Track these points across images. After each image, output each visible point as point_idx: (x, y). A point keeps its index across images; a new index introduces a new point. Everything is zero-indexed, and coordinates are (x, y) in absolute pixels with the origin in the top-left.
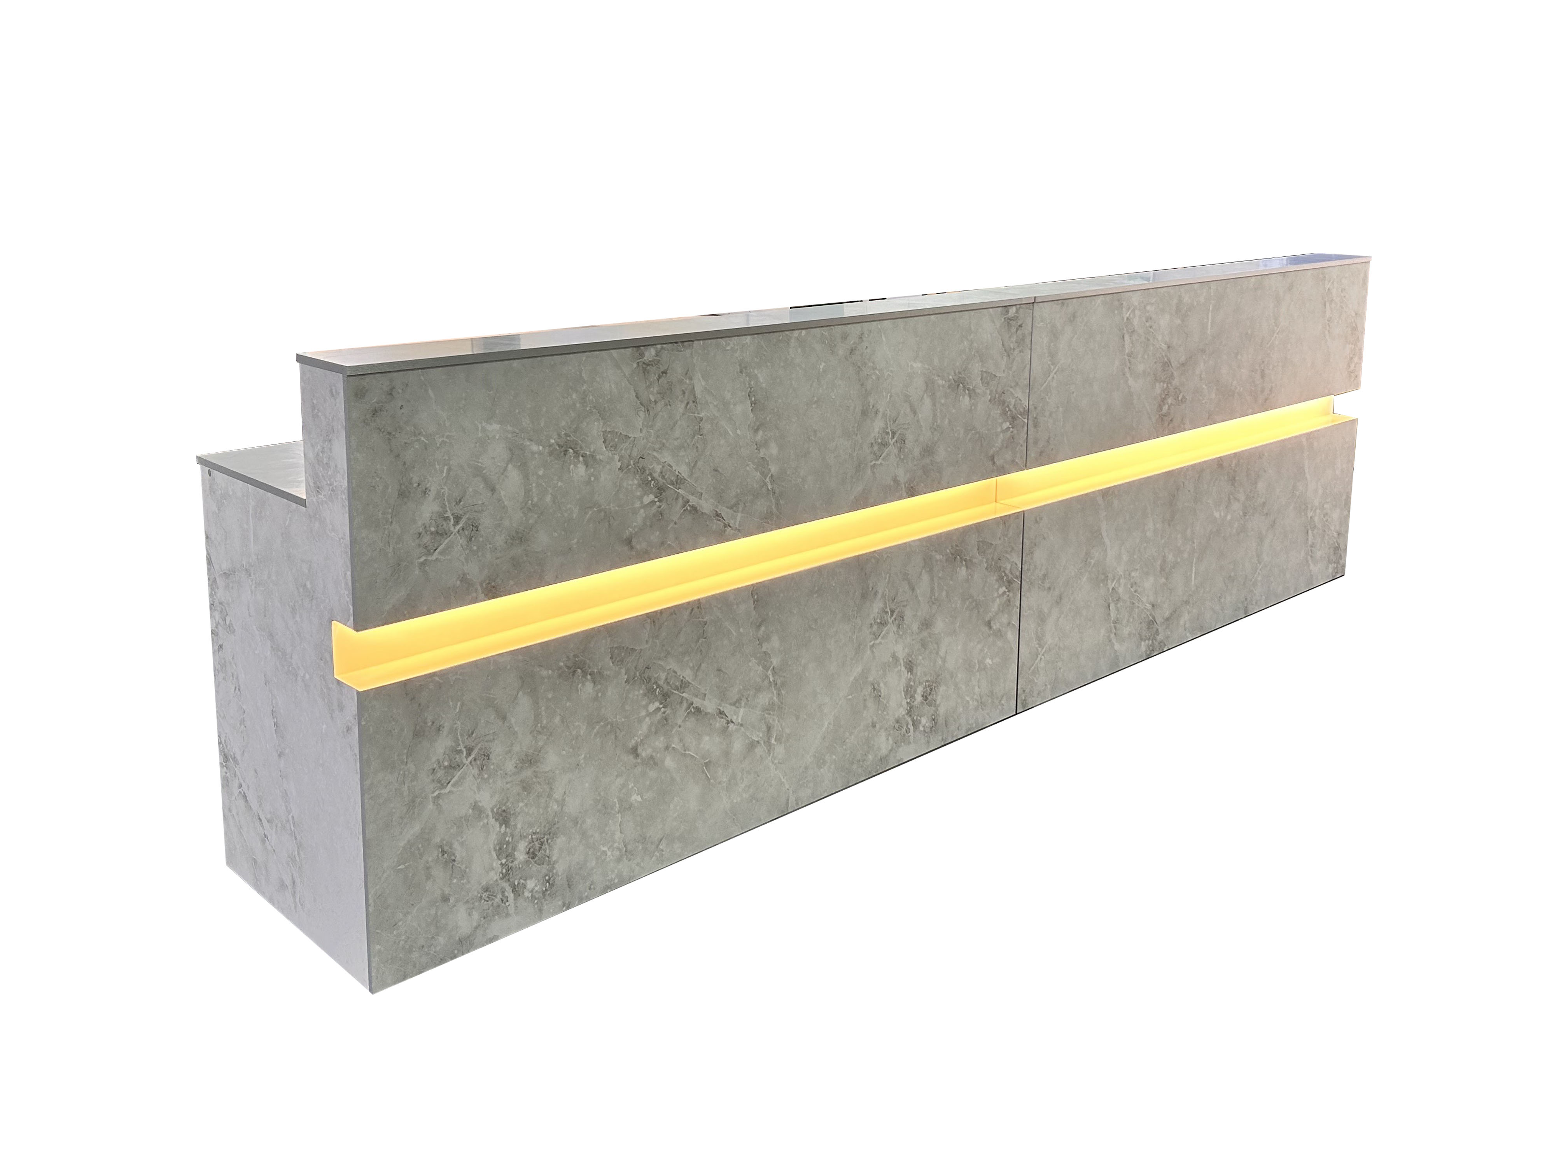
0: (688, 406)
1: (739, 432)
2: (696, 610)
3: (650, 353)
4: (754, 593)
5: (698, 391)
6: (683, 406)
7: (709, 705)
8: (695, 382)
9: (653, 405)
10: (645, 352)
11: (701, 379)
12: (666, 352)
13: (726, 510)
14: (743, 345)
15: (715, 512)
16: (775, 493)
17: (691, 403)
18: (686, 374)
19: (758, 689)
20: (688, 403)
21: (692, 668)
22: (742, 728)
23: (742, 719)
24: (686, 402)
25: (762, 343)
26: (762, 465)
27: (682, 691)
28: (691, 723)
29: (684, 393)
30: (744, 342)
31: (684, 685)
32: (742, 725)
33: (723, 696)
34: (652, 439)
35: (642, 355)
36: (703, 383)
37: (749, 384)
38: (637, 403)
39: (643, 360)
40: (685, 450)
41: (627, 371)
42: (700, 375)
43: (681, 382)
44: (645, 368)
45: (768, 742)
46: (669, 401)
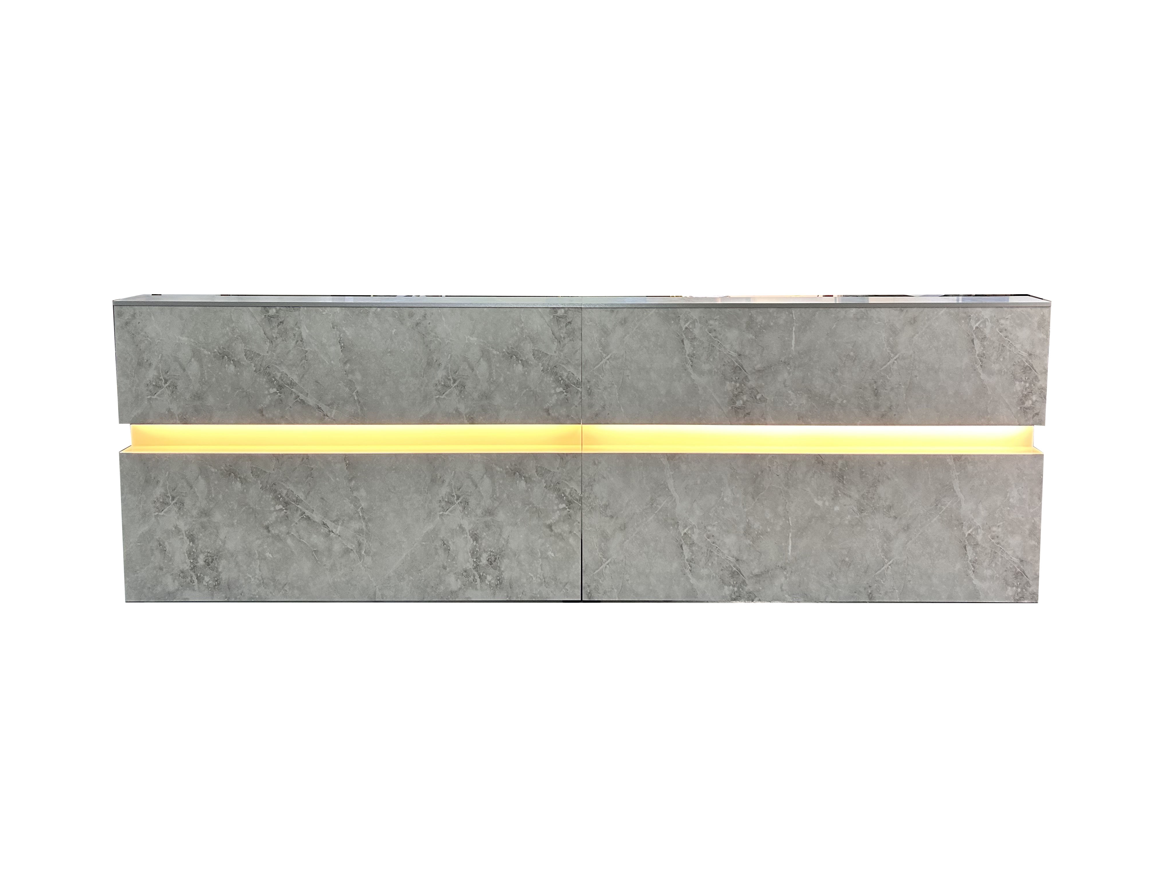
0: (298, 343)
1: (332, 362)
2: (305, 459)
3: (272, 312)
4: (346, 459)
5: (304, 335)
6: (294, 342)
7: (317, 517)
8: (302, 330)
9: (275, 339)
10: (269, 310)
11: (306, 329)
12: (283, 311)
13: (325, 406)
14: (335, 313)
15: (317, 406)
16: (360, 402)
17: (300, 342)
18: (296, 324)
19: (351, 518)
20: (297, 341)
21: (304, 492)
22: (340, 538)
23: (339, 532)
24: (296, 340)
25: (348, 313)
26: (351, 384)
27: (297, 503)
28: (304, 524)
29: (295, 335)
30: (335, 311)
31: (298, 501)
32: (339, 536)
33: (326, 514)
34: (275, 358)
35: (268, 312)
36: (307, 331)
37: (339, 335)
38: (265, 337)
39: (268, 314)
40: (296, 367)
41: (259, 319)
42: (305, 327)
43: (293, 329)
44: (270, 318)
45: (359, 552)
46: (285, 339)
